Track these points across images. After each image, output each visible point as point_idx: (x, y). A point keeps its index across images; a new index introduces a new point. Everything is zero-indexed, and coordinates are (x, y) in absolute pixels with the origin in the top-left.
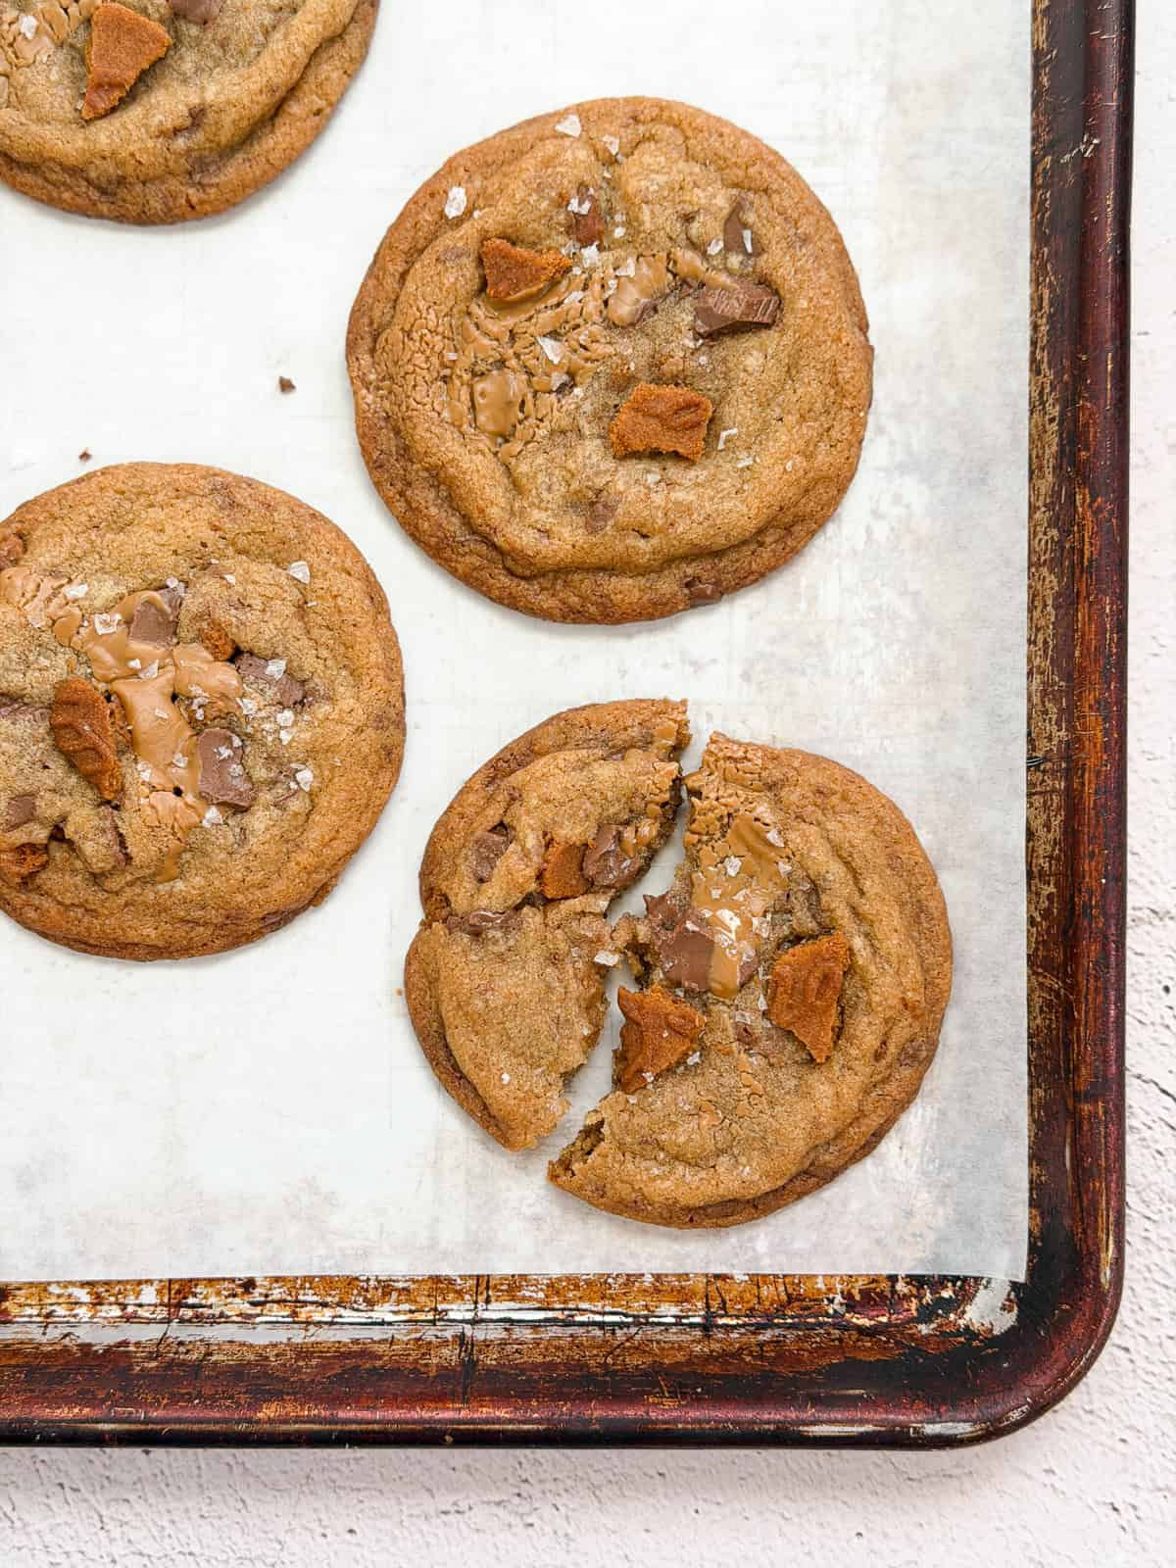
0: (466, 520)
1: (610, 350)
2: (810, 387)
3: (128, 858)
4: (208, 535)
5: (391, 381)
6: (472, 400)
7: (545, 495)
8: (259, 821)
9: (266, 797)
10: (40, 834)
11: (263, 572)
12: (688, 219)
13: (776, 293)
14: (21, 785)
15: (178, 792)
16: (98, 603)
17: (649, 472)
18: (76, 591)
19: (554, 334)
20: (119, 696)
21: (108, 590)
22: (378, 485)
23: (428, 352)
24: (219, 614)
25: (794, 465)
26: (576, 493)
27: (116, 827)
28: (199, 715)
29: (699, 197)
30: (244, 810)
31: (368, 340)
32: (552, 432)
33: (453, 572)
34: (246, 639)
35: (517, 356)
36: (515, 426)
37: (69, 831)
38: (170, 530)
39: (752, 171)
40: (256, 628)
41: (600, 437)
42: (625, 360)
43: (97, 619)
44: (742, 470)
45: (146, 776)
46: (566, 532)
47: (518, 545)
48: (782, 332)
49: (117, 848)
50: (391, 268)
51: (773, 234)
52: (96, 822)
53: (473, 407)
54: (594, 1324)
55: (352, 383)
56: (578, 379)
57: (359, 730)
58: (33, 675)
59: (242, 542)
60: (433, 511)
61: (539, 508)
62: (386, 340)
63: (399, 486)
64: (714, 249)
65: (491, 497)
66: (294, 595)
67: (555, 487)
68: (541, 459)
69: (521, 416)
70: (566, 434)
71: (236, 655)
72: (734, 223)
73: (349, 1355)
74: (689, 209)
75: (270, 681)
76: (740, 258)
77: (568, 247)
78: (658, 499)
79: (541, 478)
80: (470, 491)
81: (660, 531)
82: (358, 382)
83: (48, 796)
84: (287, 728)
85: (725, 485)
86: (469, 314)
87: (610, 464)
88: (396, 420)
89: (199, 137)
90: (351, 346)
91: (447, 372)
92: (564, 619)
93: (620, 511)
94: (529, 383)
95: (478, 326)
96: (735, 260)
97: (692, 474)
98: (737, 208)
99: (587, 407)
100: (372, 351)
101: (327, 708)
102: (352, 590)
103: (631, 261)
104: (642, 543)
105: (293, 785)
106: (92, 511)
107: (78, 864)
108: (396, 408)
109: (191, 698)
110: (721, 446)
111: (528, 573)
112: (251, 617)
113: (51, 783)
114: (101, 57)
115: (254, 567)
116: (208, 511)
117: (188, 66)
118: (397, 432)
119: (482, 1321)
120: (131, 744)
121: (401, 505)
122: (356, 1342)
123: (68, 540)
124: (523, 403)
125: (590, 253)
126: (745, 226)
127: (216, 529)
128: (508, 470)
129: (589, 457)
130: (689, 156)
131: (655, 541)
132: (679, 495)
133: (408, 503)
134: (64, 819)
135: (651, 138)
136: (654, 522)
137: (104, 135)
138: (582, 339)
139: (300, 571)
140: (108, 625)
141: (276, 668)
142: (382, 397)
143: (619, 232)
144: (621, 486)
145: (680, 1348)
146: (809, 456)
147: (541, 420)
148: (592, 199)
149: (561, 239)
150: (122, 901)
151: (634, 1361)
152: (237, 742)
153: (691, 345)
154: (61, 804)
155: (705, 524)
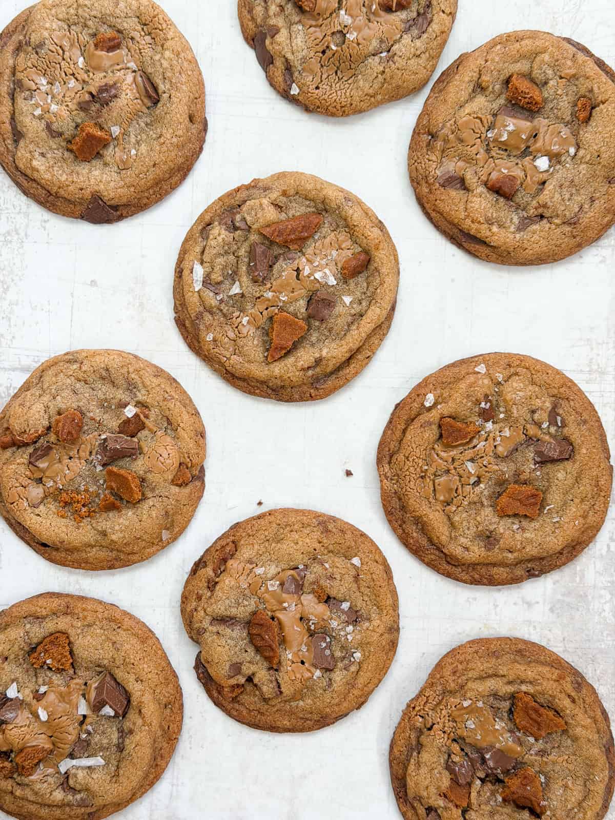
0: (430, 540)
1: (496, 467)
2: (586, 487)
3: (281, 693)
4: (317, 546)
5: (398, 477)
6: (434, 487)
7: (466, 531)
8: (338, 676)
9: (340, 665)
10: (242, 680)
11: (340, 561)
12: (533, 412)
13: (571, 444)
14: (235, 660)
15: (303, 663)
16: (269, 576)
17: (513, 523)
18: (259, 571)
19: (472, 460)
20: (278, 619)
21: (273, 570)
22: (390, 521)
23: (416, 467)
24: (322, 582)
25: (579, 522)
26: (480, 531)
27: (277, 680)
28: (312, 627)
29: (538, 403)
30: (331, 670)
31: (388, 458)
32: (470, 503)
33: (423, 561)
34: (333, 593)
35: (455, 469)
36: (453, 499)
37: (256, 680)
38: (300, 543)
39: (562, 390)
40: (337, 589)
41: (491, 506)
42: (504, 473)
43: (269, 583)
44: (555, 523)
45: (290, 656)
46: (476, 549)
47: (454, 554)
48: (574, 462)
49: (277, 689)
50: (399, 427)
51: (571, 419)
52: (268, 677)
53: (435, 490)
55: (380, 477)
56: (482, 479)
57: (382, 635)
58: (241, 609)
59: (331, 547)
60: (415, 534)
61: (463, 537)
62: (397, 459)
63: (399, 523)
64: (545, 425)
65: (441, 530)
66: (353, 572)
67: (471, 528)
68: (464, 515)
69: (456, 495)
70: (477, 504)
71: (328, 600)
72: (553, 414)
74: (534, 407)
75: (343, 611)
76: (555, 428)
77: (480, 421)
78: (518, 537)
79: (465, 523)
80: (433, 528)
81: (519, 550)
82: (383, 477)
83: (247, 664)
84: (350, 633)
85: (547, 529)
86: (433, 449)
87: (496, 519)
88: (400, 495)
89: (318, 370)
90: (379, 461)
91: (423, 474)
92: (471, 583)
93: (501, 542)
94: (460, 481)
95: (438, 455)
96: (553, 430)
97: (533, 525)
98: (555, 407)
99: (486, 492)
100: (390, 463)
101: (367, 624)
102: (379, 569)
103: (507, 429)
104: (510, 555)
105: (352, 660)
106: (266, 533)
107: (257, 693)
108: (400, 490)
109: (309, 620)
110: (545, 512)
111: (456, 564)
112: (336, 583)
113: (248, 659)
114: (277, 336)
115: (336, 560)
116: (317, 535)
117: (314, 339)
118: (400, 499)
120: (283, 641)
121: (400, 531)
123: (256, 547)
124: (457, 489)
125: (489, 426)
126: (558, 414)
127: (320, 542)
128: (449, 518)
129: (487, 516)
130: (533, 383)
131: (515, 554)
132: (527, 535)
133: (404, 530)
134: (253, 674)
135: (516, 374)
136: (516, 547)
137: (277, 369)
138: (485, 463)
139: (356, 561)
140: (273, 586)
141: (345, 606)
142: (393, 484)
143: (502, 416)
144: (502, 531)
146: (585, 517)
147: (465, 497)
148: (490, 401)
149: (476, 418)
150: (276, 709)
152: (328, 640)
153: (533, 467)
154: (253, 668)
155: (539, 548)
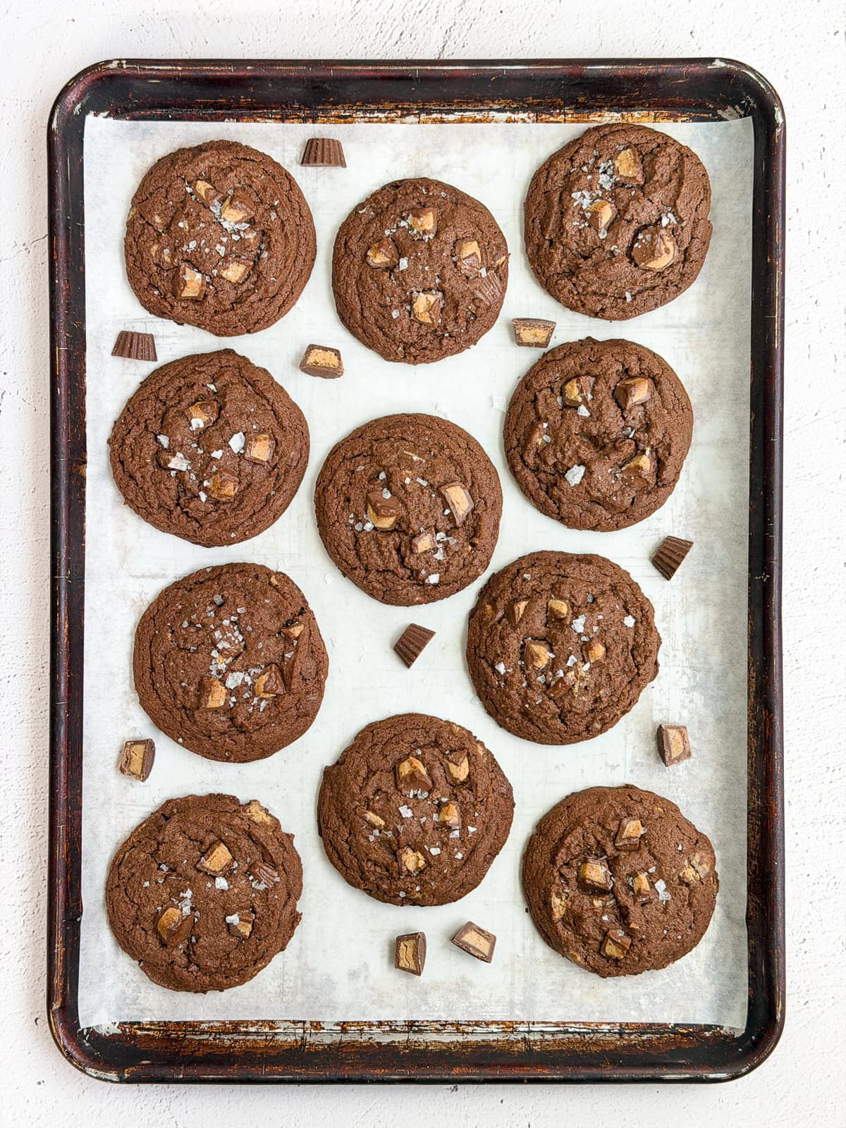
54: (575, 1032)
73: (482, 1047)
119: (531, 1031)
122: (483, 1041)
145: (612, 1043)
151: (594, 1049)
